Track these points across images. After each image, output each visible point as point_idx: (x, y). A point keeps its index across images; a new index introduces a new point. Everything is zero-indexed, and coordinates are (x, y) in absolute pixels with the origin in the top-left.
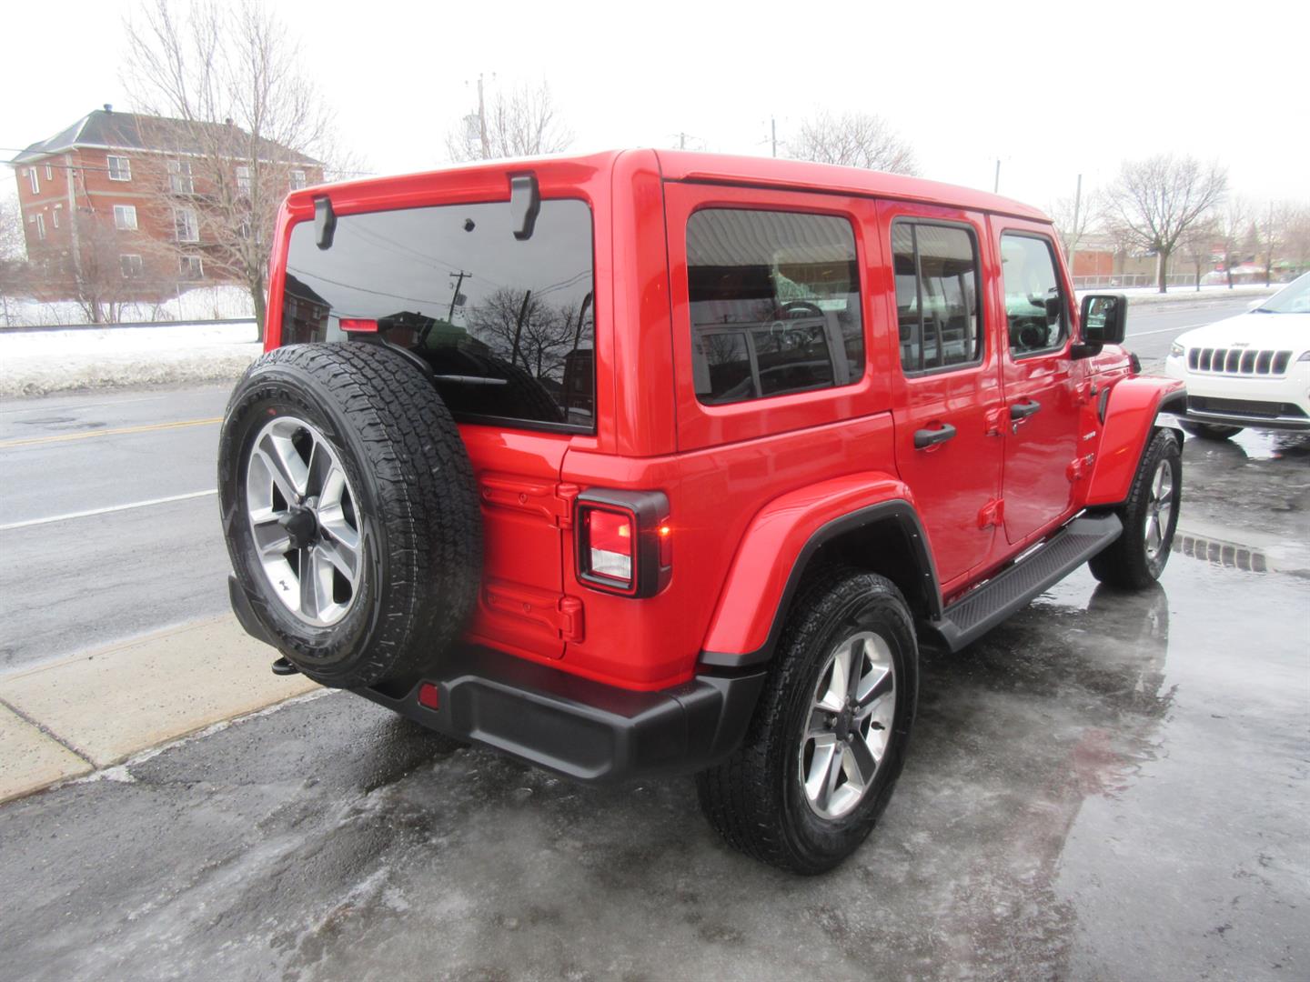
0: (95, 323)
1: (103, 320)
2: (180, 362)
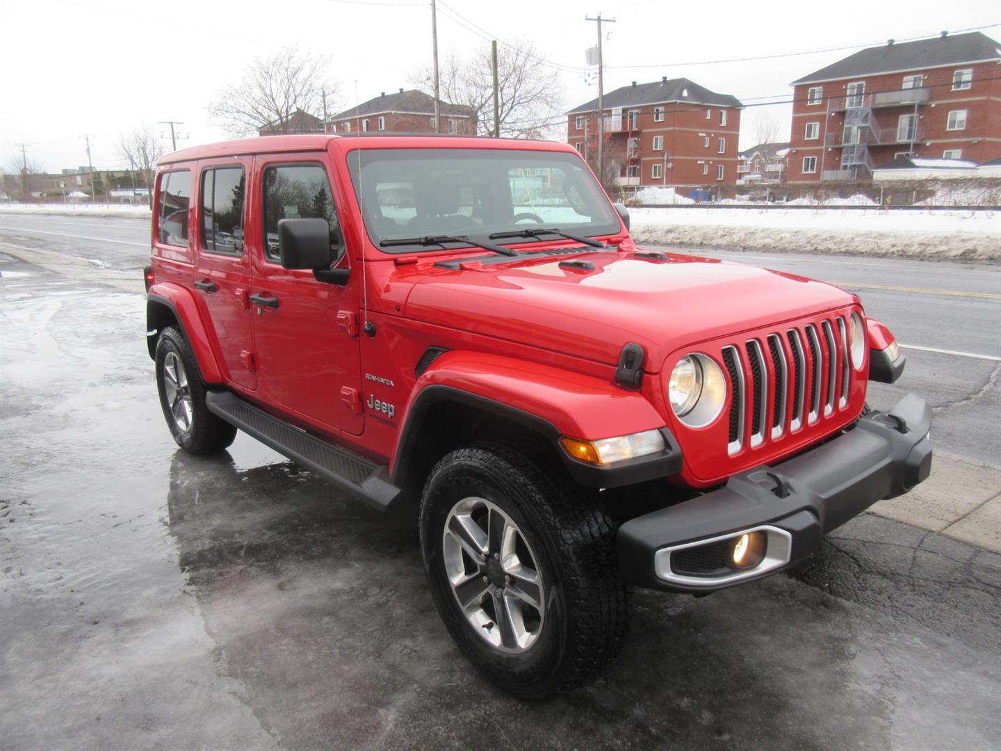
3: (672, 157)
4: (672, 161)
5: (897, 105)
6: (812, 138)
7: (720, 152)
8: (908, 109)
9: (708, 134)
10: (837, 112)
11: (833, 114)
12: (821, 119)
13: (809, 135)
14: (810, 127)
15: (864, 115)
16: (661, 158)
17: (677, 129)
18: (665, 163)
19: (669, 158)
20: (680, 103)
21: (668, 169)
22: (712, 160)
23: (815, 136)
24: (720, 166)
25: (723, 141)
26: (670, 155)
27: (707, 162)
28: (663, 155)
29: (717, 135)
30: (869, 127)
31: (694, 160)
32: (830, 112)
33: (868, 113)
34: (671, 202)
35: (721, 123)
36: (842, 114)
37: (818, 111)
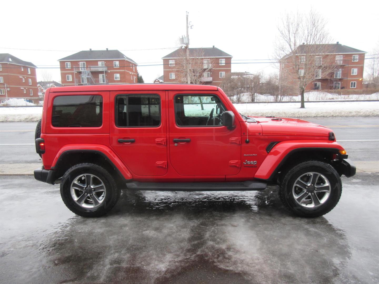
0: (276, 102)
1: (278, 101)
2: (266, 113)
3: (9, 86)
4: (9, 87)
5: (98, 71)
6: (69, 81)
7: (30, 84)
8: (102, 72)
9: (24, 77)
10: (77, 72)
11: (76, 72)
12: (72, 74)
13: (68, 79)
14: (68, 77)
15: (88, 73)
16: (3, 86)
17: (9, 74)
18: (6, 88)
19: (8, 86)
20: (9, 64)
21: (7, 91)
22: (27, 87)
23: (71, 80)
24: (31, 90)
25: (30, 80)
26: (8, 85)
27: (25, 88)
28: (4, 85)
29: (28, 78)
30: (90, 78)
31: (20, 87)
32: (75, 71)
33: (89, 73)
34: (25, 105)
35: (28, 73)
36: (80, 73)
37: (70, 71)
